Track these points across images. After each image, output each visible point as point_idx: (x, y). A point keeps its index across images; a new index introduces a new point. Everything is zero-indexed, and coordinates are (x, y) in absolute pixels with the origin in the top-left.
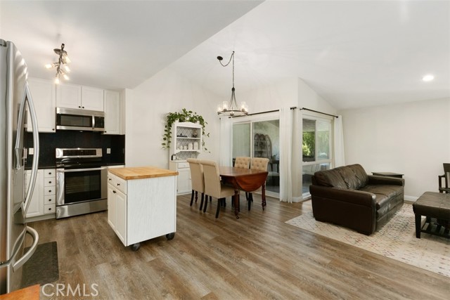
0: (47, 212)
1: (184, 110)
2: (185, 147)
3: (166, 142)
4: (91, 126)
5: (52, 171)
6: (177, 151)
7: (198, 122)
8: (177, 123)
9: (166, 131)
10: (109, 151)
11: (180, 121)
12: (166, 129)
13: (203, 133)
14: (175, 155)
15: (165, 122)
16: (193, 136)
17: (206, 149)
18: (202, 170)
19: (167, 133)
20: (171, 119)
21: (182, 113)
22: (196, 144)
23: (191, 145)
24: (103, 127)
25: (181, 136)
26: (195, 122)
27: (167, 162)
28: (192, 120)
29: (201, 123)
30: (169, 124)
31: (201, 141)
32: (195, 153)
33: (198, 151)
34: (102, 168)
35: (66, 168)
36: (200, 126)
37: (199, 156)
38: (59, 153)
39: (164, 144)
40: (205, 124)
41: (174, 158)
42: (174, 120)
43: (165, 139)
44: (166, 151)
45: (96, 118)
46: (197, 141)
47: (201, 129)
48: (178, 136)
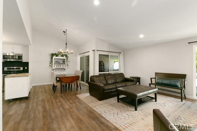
2: (59, 66)
3: (51, 64)
4: (16, 59)
6: (54, 68)
7: (65, 56)
8: (54, 57)
10: (26, 68)
11: (56, 56)
13: (67, 61)
15: (50, 57)
16: (63, 62)
19: (51, 61)
20: (53, 55)
21: (57, 53)
23: (62, 65)
24: (22, 59)
25: (57, 62)
28: (62, 56)
30: (52, 58)
32: (64, 69)
36: (65, 58)
39: (50, 65)
40: (68, 57)
41: (54, 70)
43: (50, 63)
44: (51, 68)
45: (18, 56)
46: (65, 64)
47: (66, 59)
48: (55, 62)
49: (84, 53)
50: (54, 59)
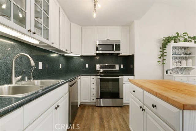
0: (92, 101)
1: (178, 33)
2: (179, 64)
3: (161, 60)
4: (113, 50)
5: (94, 77)
6: (172, 67)
7: (193, 41)
8: (172, 44)
9: (161, 51)
10: (122, 66)
11: (175, 42)
12: (161, 50)
14: (169, 70)
16: (187, 54)
19: (161, 53)
21: (176, 35)
22: (190, 61)
23: (184, 62)
24: (120, 50)
25: (175, 54)
29: (195, 43)
30: (164, 47)
32: (188, 69)
33: (193, 67)
34: (120, 77)
35: (101, 76)
38: (98, 67)
39: (159, 61)
41: (169, 72)
42: (169, 42)
43: (160, 58)
45: (116, 45)
50: (173, 47)
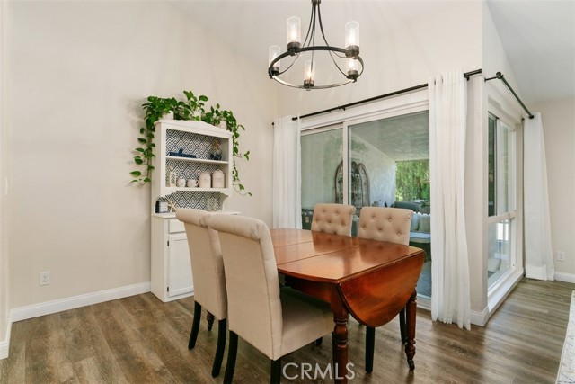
1: (188, 93)
2: (193, 182)
3: (142, 168)
6: (165, 191)
7: (223, 123)
8: (167, 122)
9: (141, 140)
11: (177, 117)
12: (142, 137)
13: (236, 150)
14: (164, 200)
15: (138, 119)
16: (212, 157)
17: (242, 187)
18: (218, 245)
19: (144, 147)
20: (155, 109)
22: (218, 174)
23: (205, 177)
25: (180, 154)
26: (216, 123)
27: (145, 217)
28: (207, 119)
29: (229, 128)
30: (149, 127)
31: (231, 168)
32: (218, 197)
33: (223, 191)
37: (225, 203)
39: (136, 173)
40: (240, 131)
41: (163, 206)
42: (158, 115)
43: (139, 161)
44: (144, 191)
46: (222, 167)
47: (231, 141)
48: (171, 154)
49: (344, 107)
50: (168, 131)
